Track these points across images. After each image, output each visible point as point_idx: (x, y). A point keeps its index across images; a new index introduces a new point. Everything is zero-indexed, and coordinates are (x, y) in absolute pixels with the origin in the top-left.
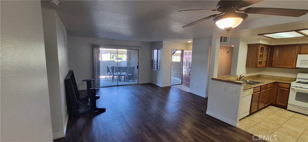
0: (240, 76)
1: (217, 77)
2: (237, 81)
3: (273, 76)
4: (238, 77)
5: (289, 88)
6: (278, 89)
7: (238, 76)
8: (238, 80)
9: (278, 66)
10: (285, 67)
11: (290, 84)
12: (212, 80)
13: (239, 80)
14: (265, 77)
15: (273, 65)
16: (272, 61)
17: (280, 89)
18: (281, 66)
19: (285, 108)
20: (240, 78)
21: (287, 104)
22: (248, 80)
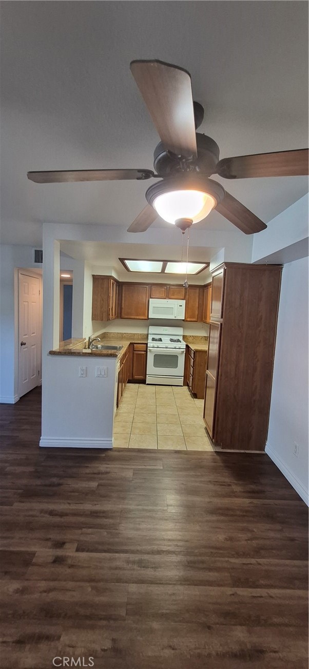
0: (89, 338)
1: (58, 348)
2: (85, 351)
3: (122, 333)
4: (85, 341)
5: (145, 350)
6: (133, 353)
7: (85, 339)
8: (85, 348)
9: (129, 317)
10: (138, 317)
11: (147, 344)
12: (50, 357)
13: (87, 347)
14: (112, 335)
15: (123, 316)
16: (121, 308)
17: (137, 354)
18: (133, 317)
19: (143, 382)
20: (90, 343)
21: (146, 374)
22: (99, 346)
